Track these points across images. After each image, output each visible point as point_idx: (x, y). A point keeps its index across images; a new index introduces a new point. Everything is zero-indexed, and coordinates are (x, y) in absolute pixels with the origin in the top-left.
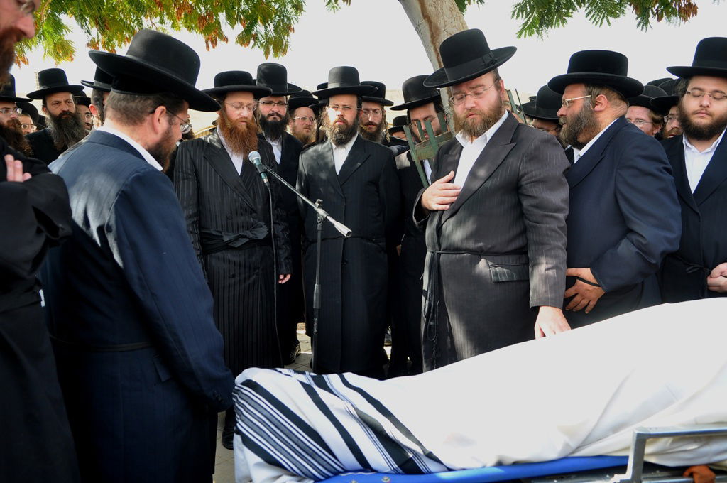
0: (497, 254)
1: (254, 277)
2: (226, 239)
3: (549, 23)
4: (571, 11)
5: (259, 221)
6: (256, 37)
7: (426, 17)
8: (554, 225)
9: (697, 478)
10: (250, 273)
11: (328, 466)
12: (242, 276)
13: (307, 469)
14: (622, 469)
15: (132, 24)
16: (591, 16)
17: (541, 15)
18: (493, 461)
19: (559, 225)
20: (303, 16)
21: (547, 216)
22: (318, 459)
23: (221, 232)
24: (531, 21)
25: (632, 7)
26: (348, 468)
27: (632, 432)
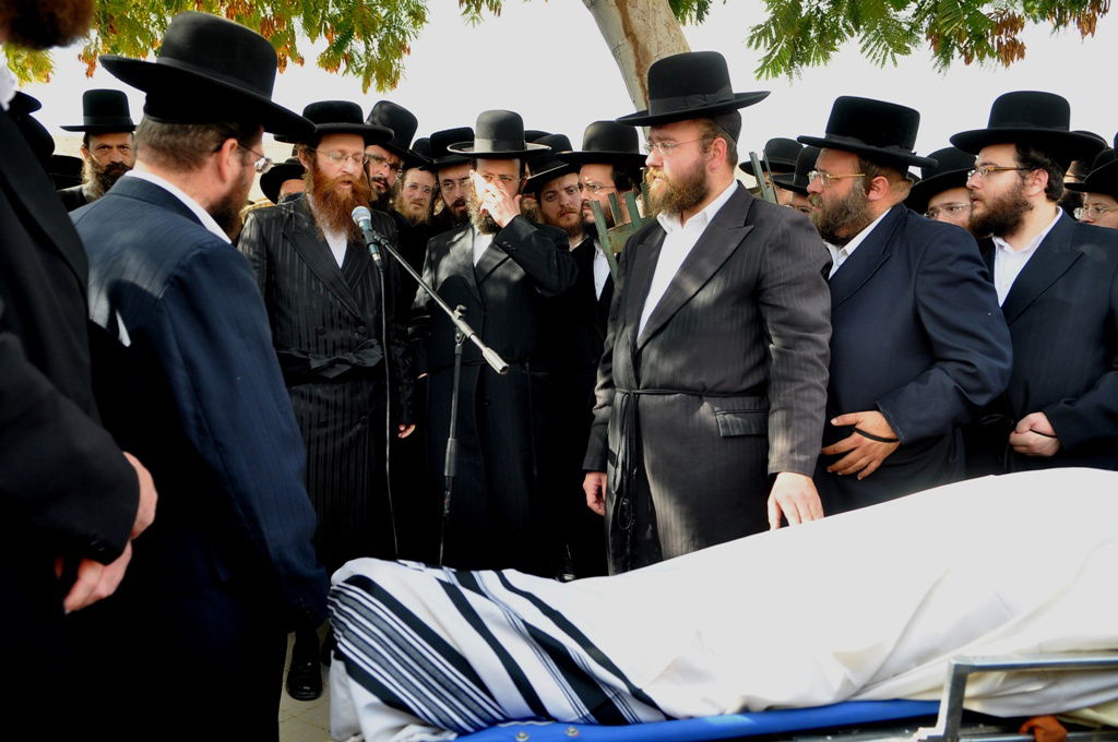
0: (726, 394)
1: (359, 426)
2: (315, 364)
3: (805, 59)
4: (837, 41)
5: (370, 338)
6: (349, 59)
7: (630, 34)
8: (812, 352)
9: (1039, 735)
10: (351, 420)
11: (480, 712)
12: (339, 425)
13: (448, 715)
14: (930, 720)
15: (151, 29)
16: (868, 50)
17: (793, 46)
18: (736, 705)
19: (819, 352)
20: (425, 29)
21: (801, 338)
22: (465, 699)
23: (306, 354)
24: (777, 53)
25: (930, 41)
26: (512, 715)
27: (947, 663)
